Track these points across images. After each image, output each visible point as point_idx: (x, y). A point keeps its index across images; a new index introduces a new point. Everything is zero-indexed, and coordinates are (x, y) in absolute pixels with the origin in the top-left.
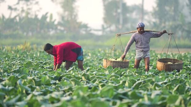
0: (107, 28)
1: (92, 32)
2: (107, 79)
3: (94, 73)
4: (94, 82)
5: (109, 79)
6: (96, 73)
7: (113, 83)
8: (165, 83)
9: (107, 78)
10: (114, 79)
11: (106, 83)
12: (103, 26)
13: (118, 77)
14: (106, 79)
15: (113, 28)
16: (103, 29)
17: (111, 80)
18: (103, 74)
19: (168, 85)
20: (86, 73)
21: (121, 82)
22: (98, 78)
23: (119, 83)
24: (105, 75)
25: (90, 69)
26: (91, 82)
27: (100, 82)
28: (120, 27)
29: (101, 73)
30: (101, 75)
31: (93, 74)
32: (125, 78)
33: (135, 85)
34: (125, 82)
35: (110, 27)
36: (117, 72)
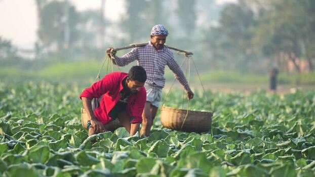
0: (43, 47)
1: (19, 54)
2: (41, 132)
3: (19, 122)
4: (18, 136)
5: (43, 132)
6: (22, 122)
7: (49, 139)
8: (136, 139)
9: (40, 130)
10: (50, 132)
11: (38, 138)
12: (37, 45)
13: (59, 129)
14: (38, 131)
15: (54, 47)
16: (38, 49)
17: (47, 134)
18: (34, 124)
19: (140, 142)
20: (4, 122)
21: (63, 138)
22: (24, 130)
23: (60, 138)
24: (37, 126)
25: (13, 116)
26: (13, 137)
27: (28, 138)
28: (66, 46)
29: (30, 122)
30: (30, 125)
31: (17, 124)
32: (70, 130)
33: (85, 142)
34: (69, 137)
35: (48, 45)
36: (57, 121)
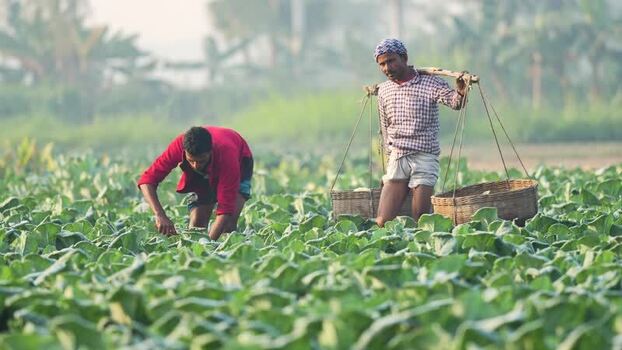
0: (231, 52)
1: (159, 74)
2: (234, 310)
3: (169, 284)
4: (168, 328)
5: (241, 313)
6: (179, 284)
7: (259, 331)
8: (515, 325)
9: (233, 305)
10: (264, 313)
11: (228, 332)
12: (210, 45)
13: (286, 303)
14: (226, 311)
15: (260, 50)
16: (214, 56)
17: (252, 318)
18: (213, 290)
19: (527, 335)
20: (128, 288)
21: (300, 327)
22: (187, 308)
23: (290, 329)
24: (222, 295)
25: (152, 265)
26: (153, 330)
27: (199, 331)
28: (296, 45)
29: (200, 285)
30: (203, 294)
31: (164, 292)
32: (319, 303)
33: (366, 338)
34: (316, 328)
35: (244, 46)
36: (283, 275)
